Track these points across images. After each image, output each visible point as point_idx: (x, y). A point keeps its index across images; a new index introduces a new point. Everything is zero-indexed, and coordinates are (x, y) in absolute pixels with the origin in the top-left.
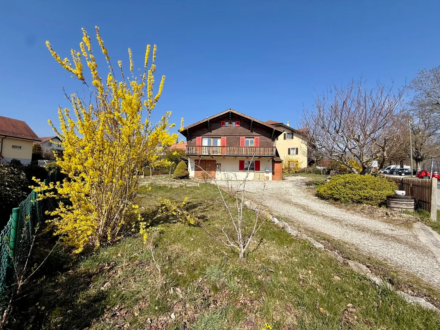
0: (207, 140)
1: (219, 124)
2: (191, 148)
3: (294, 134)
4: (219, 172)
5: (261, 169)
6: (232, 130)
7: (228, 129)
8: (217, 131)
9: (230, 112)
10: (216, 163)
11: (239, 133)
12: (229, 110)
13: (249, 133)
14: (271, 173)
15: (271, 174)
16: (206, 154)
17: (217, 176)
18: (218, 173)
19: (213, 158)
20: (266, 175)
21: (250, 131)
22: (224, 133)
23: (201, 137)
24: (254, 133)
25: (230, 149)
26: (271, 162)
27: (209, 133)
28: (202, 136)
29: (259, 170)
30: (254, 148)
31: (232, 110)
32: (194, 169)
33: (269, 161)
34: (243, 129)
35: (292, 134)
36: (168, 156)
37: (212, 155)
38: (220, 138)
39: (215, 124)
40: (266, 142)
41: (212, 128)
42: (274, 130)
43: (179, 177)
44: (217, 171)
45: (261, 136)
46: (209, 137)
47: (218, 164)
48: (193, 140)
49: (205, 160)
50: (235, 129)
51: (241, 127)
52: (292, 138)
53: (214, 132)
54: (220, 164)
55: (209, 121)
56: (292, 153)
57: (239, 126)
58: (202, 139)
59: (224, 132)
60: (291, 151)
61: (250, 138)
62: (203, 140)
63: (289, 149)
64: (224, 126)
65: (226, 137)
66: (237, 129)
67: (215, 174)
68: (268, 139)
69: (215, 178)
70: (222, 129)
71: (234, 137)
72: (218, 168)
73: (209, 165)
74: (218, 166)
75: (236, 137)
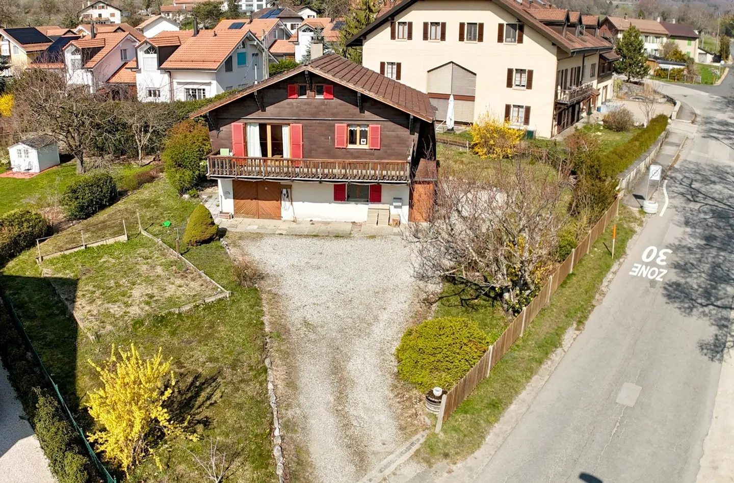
1: (283, 91)
3: (526, 29)
4: (287, 203)
5: (383, 198)
6: (316, 107)
7: (306, 104)
8: (278, 109)
9: (307, 72)
10: (282, 183)
11: (333, 115)
12: (304, 68)
13: (355, 116)
14: (406, 207)
17: (284, 213)
18: (285, 204)
20: (394, 211)
21: (358, 110)
22: (297, 115)
23: (240, 124)
24: (369, 116)
27: (259, 114)
28: (245, 121)
29: (379, 201)
31: (309, 68)
32: (232, 195)
34: (341, 105)
35: (521, 29)
38: (289, 124)
39: (273, 91)
40: (398, 137)
41: (265, 100)
44: (285, 201)
45: (386, 123)
47: (285, 187)
48: (223, 128)
50: (323, 104)
51: (336, 100)
52: (520, 41)
53: (271, 111)
54: (290, 187)
55: (256, 93)
56: (518, 83)
57: (332, 97)
58: (245, 129)
59: (297, 110)
60: (516, 78)
61: (359, 125)
62: (248, 129)
63: (510, 72)
64: (296, 96)
65: (301, 125)
66: (326, 105)
67: (279, 208)
68: (402, 130)
69: (279, 217)
70: (292, 104)
71: (319, 123)
72: (286, 195)
73: (266, 188)
74: (284, 191)
75: (324, 123)
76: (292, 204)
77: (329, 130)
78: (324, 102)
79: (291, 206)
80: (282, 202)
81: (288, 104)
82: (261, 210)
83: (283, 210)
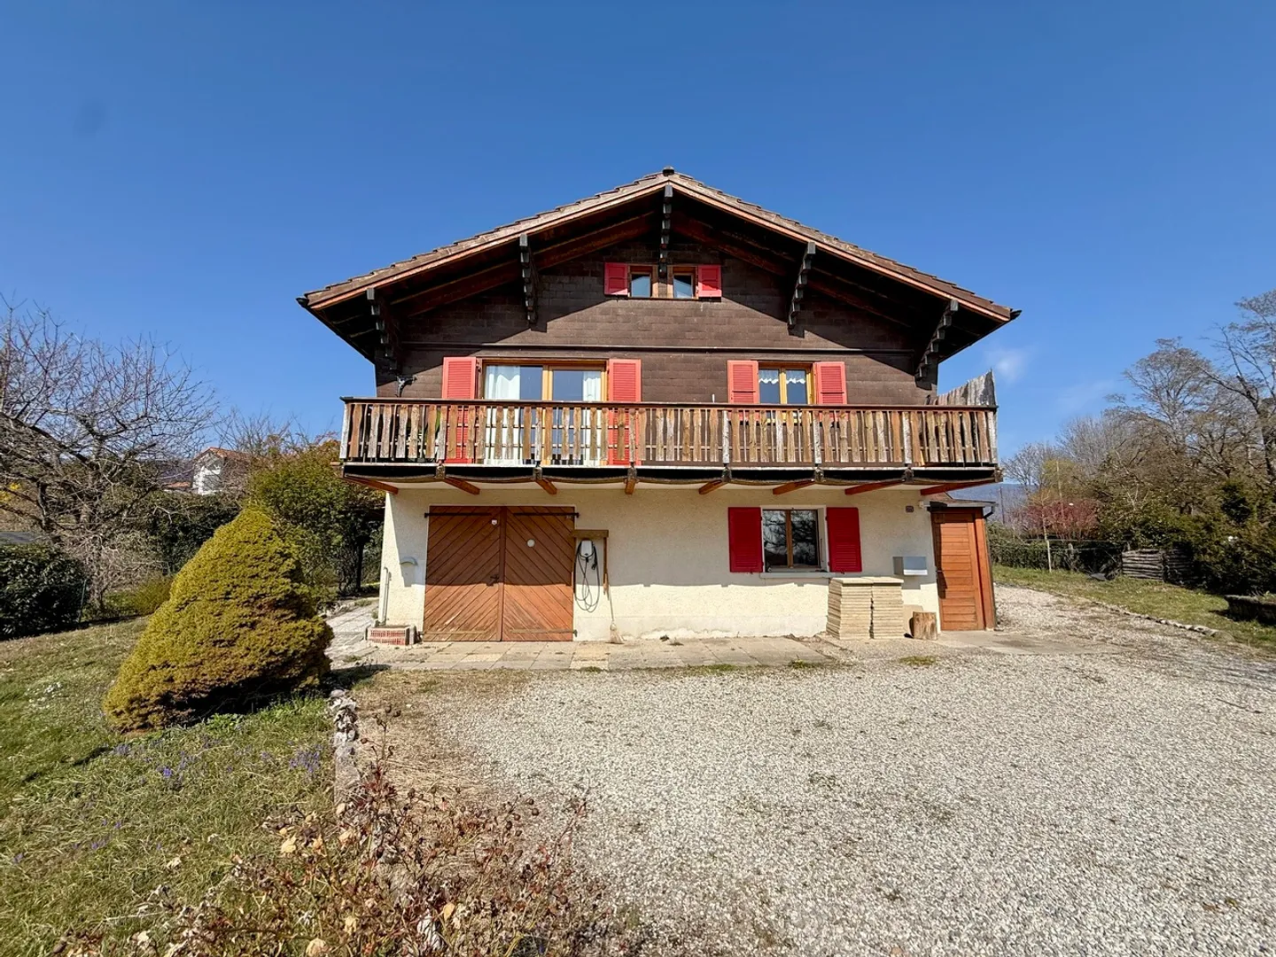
0: (517, 378)
1: (590, 281)
2: (388, 412)
4: (594, 589)
6: (675, 319)
7: (650, 312)
8: (577, 325)
9: (669, 194)
10: (580, 524)
11: (719, 337)
12: (662, 178)
13: (777, 339)
14: (934, 586)
15: (932, 588)
16: (504, 463)
17: (581, 620)
18: (586, 593)
19: (553, 491)
20: (906, 597)
21: (783, 327)
22: (627, 337)
23: (473, 360)
24: (811, 340)
25: (682, 427)
26: (922, 517)
27: (529, 337)
28: (483, 353)
29: (856, 567)
30: (854, 418)
31: (676, 178)
32: (421, 571)
33: (910, 509)
34: (739, 315)
36: (266, 491)
37: (546, 471)
39: (566, 279)
40: (887, 393)
41: (545, 302)
42: (955, 308)
43: (165, 699)
44: (586, 582)
45: (854, 359)
46: (530, 363)
47: (588, 536)
48: (420, 377)
49: (502, 511)
50: (696, 312)
51: (725, 303)
53: (560, 329)
54: (604, 536)
55: (524, 243)
57: (718, 293)
58: (482, 373)
59: (626, 327)
61: (783, 366)
62: (491, 377)
64: (624, 292)
65: (638, 363)
66: (703, 315)
67: (567, 605)
68: (897, 376)
69: (568, 633)
70: (614, 310)
71: (685, 361)
72: (591, 562)
73: (531, 543)
74: (586, 548)
75: (697, 361)
76: (607, 590)
77: (712, 377)
78: (698, 309)
79: (603, 597)
80: (579, 587)
81: (605, 312)
82: (509, 610)
83: (578, 611)
